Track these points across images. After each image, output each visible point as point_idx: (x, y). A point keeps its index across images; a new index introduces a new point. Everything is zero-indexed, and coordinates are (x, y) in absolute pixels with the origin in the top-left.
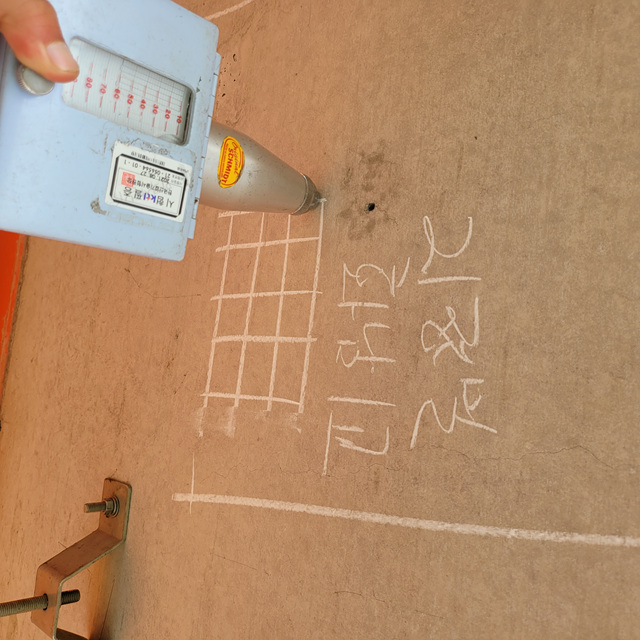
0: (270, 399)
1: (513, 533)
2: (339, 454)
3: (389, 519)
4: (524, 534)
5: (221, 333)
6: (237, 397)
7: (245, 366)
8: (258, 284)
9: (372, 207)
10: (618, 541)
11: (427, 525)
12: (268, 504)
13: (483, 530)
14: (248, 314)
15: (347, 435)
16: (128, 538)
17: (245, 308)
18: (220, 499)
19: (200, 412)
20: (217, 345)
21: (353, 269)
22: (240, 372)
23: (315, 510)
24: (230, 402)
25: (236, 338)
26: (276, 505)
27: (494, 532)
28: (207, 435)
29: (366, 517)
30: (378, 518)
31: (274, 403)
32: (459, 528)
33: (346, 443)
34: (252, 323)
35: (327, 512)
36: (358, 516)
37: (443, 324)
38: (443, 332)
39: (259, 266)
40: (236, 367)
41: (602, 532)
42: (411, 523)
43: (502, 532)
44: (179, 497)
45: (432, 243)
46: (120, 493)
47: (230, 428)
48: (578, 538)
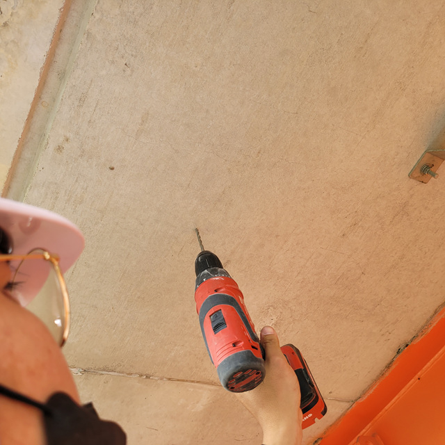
16: (423, 152)
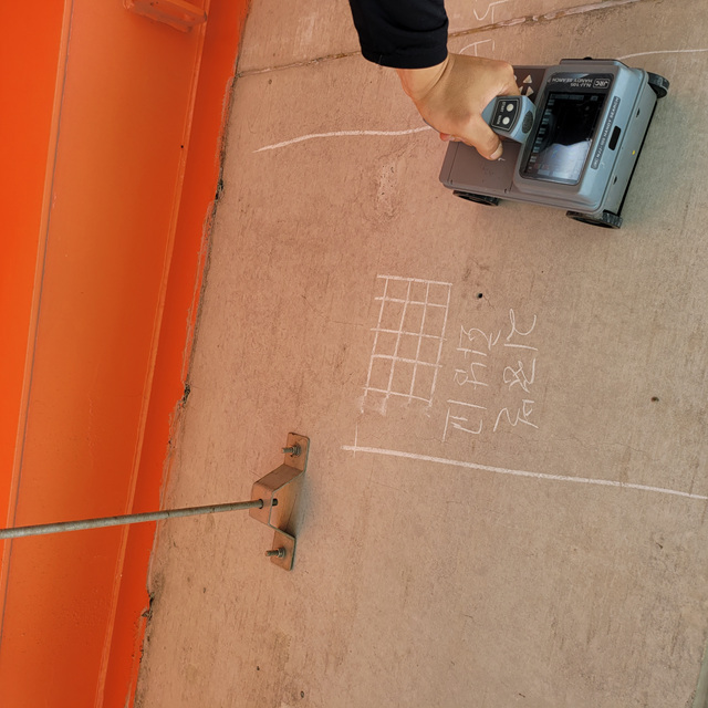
0: (411, 396)
1: (541, 475)
2: (452, 432)
3: (478, 466)
4: (546, 476)
5: (377, 352)
6: (388, 392)
7: (395, 375)
8: (404, 326)
9: (481, 296)
10: (587, 480)
11: (498, 470)
12: (407, 455)
13: (526, 474)
14: (397, 344)
15: (458, 421)
16: (307, 469)
17: (395, 339)
18: (375, 450)
19: (362, 399)
20: (375, 359)
21: (467, 330)
22: (391, 378)
23: (437, 460)
24: (384, 395)
25: (389, 357)
26: (413, 456)
27: (532, 474)
28: (367, 413)
29: (466, 465)
30: (473, 466)
31: (413, 399)
32: (515, 472)
33: (457, 426)
34: (399, 350)
35: (444, 461)
36: (462, 464)
37: (516, 369)
38: (515, 374)
39: (406, 315)
40: (388, 375)
41: (580, 476)
42: (491, 469)
43: (536, 475)
44: (346, 448)
45: (514, 324)
46: (302, 442)
47: (383, 410)
48: (570, 479)
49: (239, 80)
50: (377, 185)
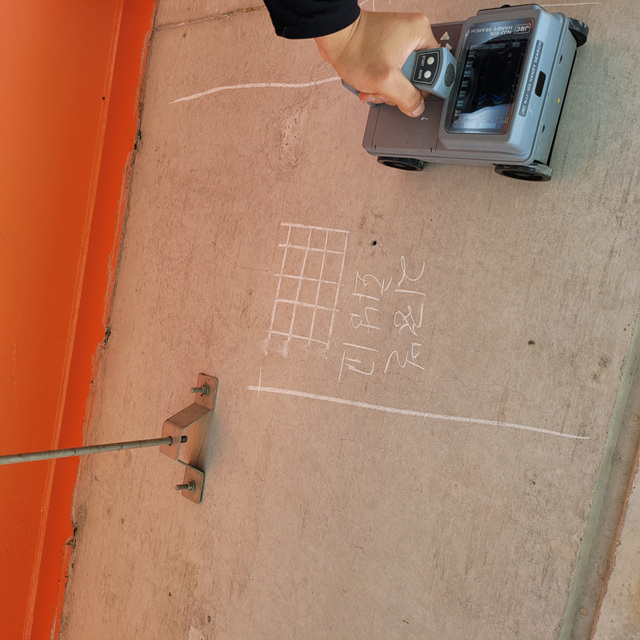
0: (310, 339)
1: (426, 415)
2: (347, 373)
3: (370, 406)
4: (431, 415)
5: (280, 297)
6: (289, 335)
7: (296, 319)
8: (305, 272)
9: (375, 243)
10: (468, 420)
11: (388, 409)
12: (306, 395)
13: (414, 413)
14: (299, 289)
15: (352, 364)
16: (216, 409)
17: (297, 285)
18: (277, 391)
19: (266, 341)
20: (279, 304)
21: (362, 276)
22: (292, 322)
23: (333, 399)
24: (286, 338)
25: (291, 302)
26: (311, 396)
27: (418, 414)
28: (270, 355)
29: (359, 404)
30: (365, 405)
31: (312, 342)
32: (403, 412)
33: (351, 367)
34: (300, 295)
35: (339, 401)
36: (355, 404)
37: (406, 314)
38: (405, 318)
39: (307, 261)
40: (290, 319)
41: (462, 416)
42: (381, 408)
43: (422, 414)
44: (251, 388)
45: (404, 271)
46: (211, 383)
47: (285, 352)
48: (453, 418)
49: (157, 34)
50: (282, 136)
